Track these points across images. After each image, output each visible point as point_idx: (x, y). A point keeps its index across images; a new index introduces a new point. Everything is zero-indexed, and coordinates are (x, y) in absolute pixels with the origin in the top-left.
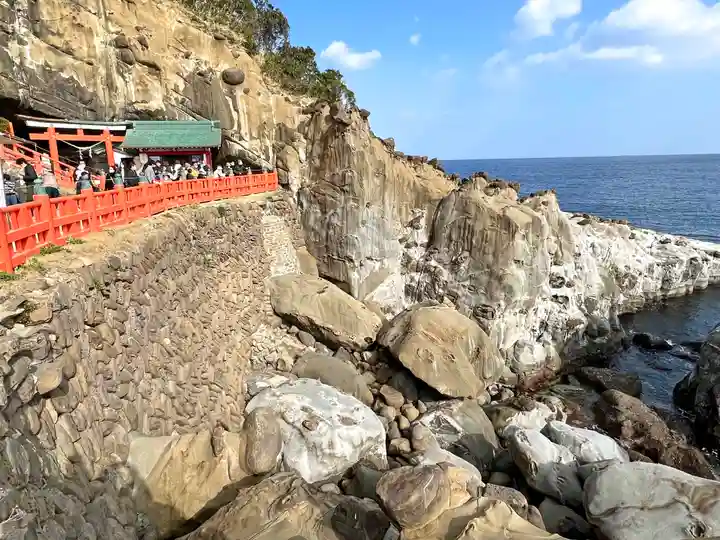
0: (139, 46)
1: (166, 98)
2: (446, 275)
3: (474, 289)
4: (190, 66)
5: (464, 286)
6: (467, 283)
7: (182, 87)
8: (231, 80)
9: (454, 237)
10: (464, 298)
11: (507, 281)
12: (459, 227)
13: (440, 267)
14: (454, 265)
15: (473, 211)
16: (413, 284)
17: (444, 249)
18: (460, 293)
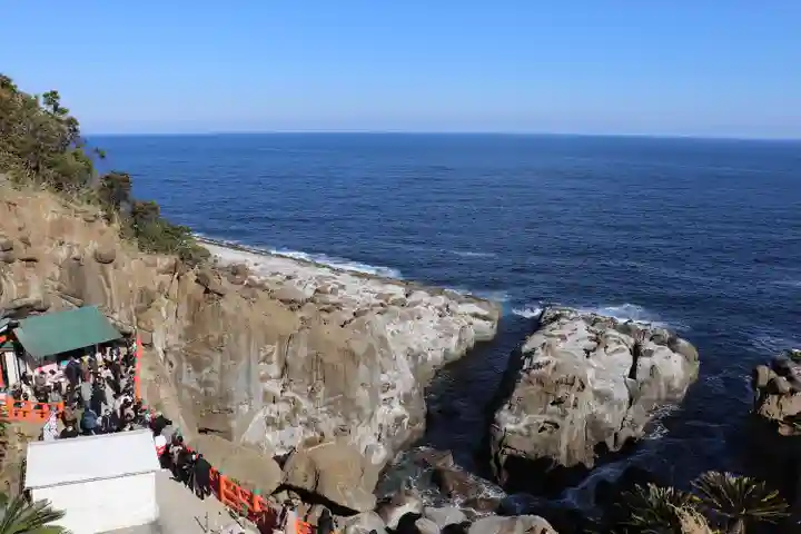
0: (22, 245)
1: (43, 288)
2: (305, 404)
4: (63, 253)
6: (325, 409)
7: (57, 275)
8: (104, 260)
11: (358, 403)
13: (298, 397)
14: (312, 395)
16: (272, 415)
18: (320, 419)
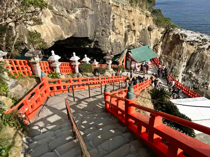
0: (133, 26)
1: (135, 39)
2: (194, 75)
3: (203, 78)
4: (141, 28)
5: (200, 78)
6: (201, 77)
7: (139, 35)
8: (150, 30)
9: (197, 64)
10: (200, 81)
12: (200, 62)
13: (192, 72)
14: (197, 72)
15: (205, 58)
17: (193, 67)
